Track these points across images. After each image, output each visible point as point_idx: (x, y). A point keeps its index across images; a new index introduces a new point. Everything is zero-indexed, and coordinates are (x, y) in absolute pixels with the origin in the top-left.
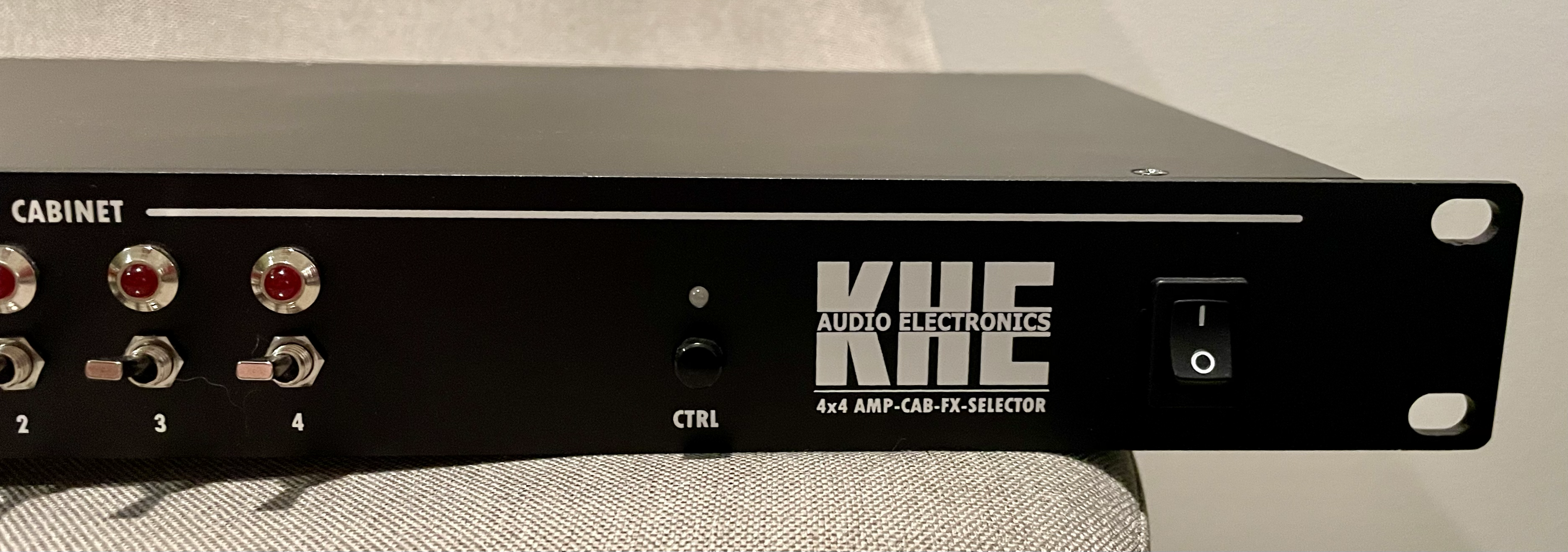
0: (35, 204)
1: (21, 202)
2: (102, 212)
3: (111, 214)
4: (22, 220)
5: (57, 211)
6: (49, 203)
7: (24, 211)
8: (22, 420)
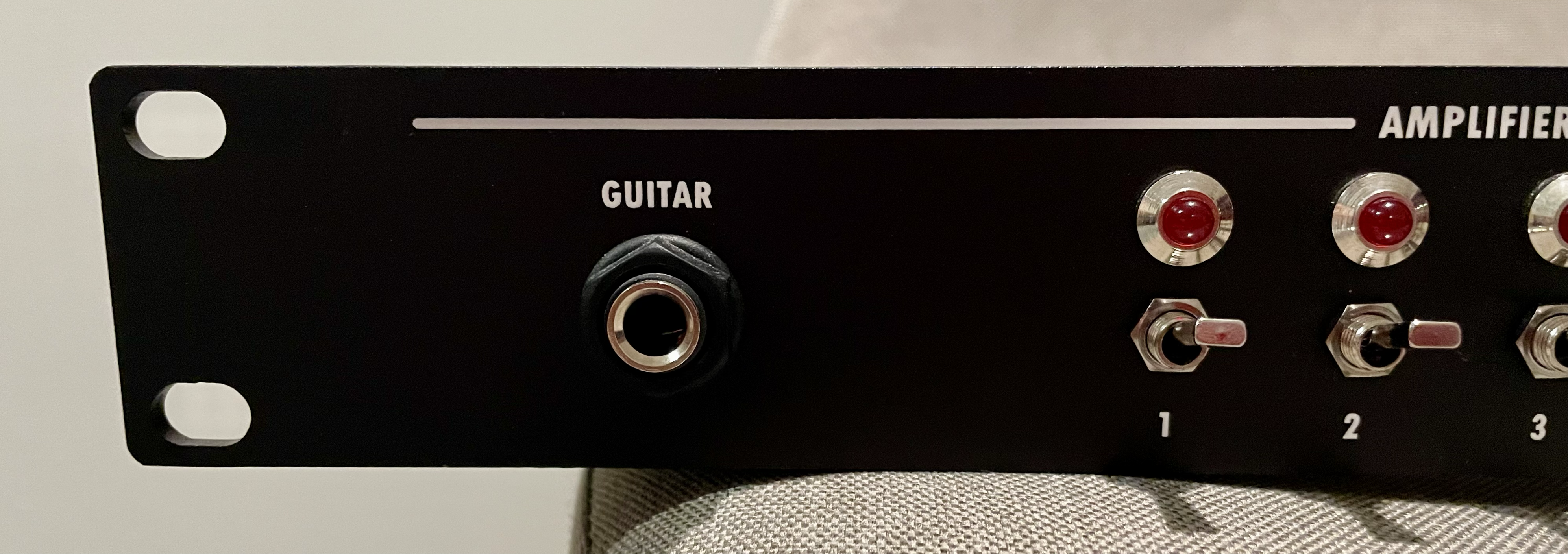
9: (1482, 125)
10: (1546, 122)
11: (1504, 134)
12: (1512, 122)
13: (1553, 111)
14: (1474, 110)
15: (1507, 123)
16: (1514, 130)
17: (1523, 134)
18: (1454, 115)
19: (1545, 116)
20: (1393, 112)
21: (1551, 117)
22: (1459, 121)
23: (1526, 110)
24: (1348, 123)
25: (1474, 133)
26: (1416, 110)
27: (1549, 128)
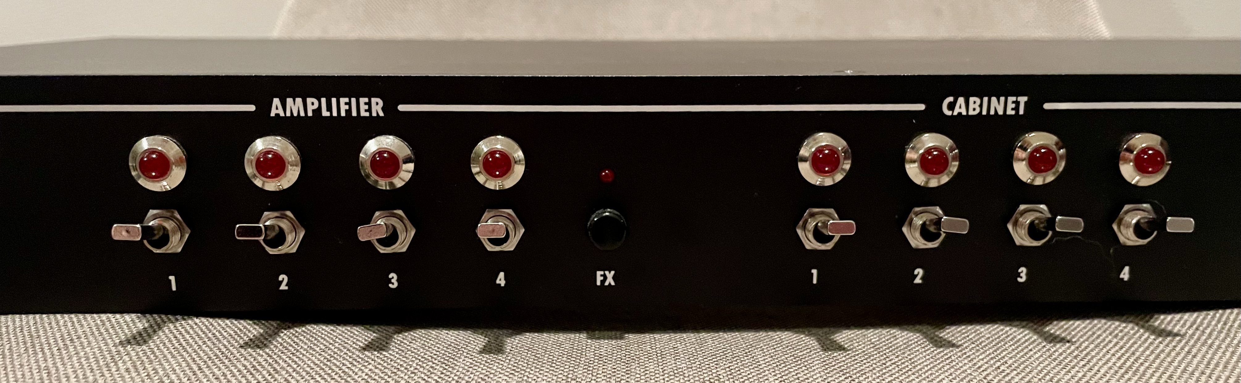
0: (961, 100)
1: (951, 99)
2: (1010, 106)
3: (1017, 109)
4: (948, 113)
5: (977, 106)
6: (972, 99)
7: (951, 106)
8: (919, 273)
9: (329, 108)
10: (367, 107)
11: (343, 114)
12: (347, 107)
13: (370, 101)
14: (323, 100)
15: (344, 108)
16: (349, 112)
17: (354, 114)
18: (312, 103)
19: (366, 104)
20: (276, 101)
21: (369, 104)
22: (316, 106)
23: (353, 100)
24: (252, 108)
25: (325, 113)
26: (289, 101)
27: (369, 110)
